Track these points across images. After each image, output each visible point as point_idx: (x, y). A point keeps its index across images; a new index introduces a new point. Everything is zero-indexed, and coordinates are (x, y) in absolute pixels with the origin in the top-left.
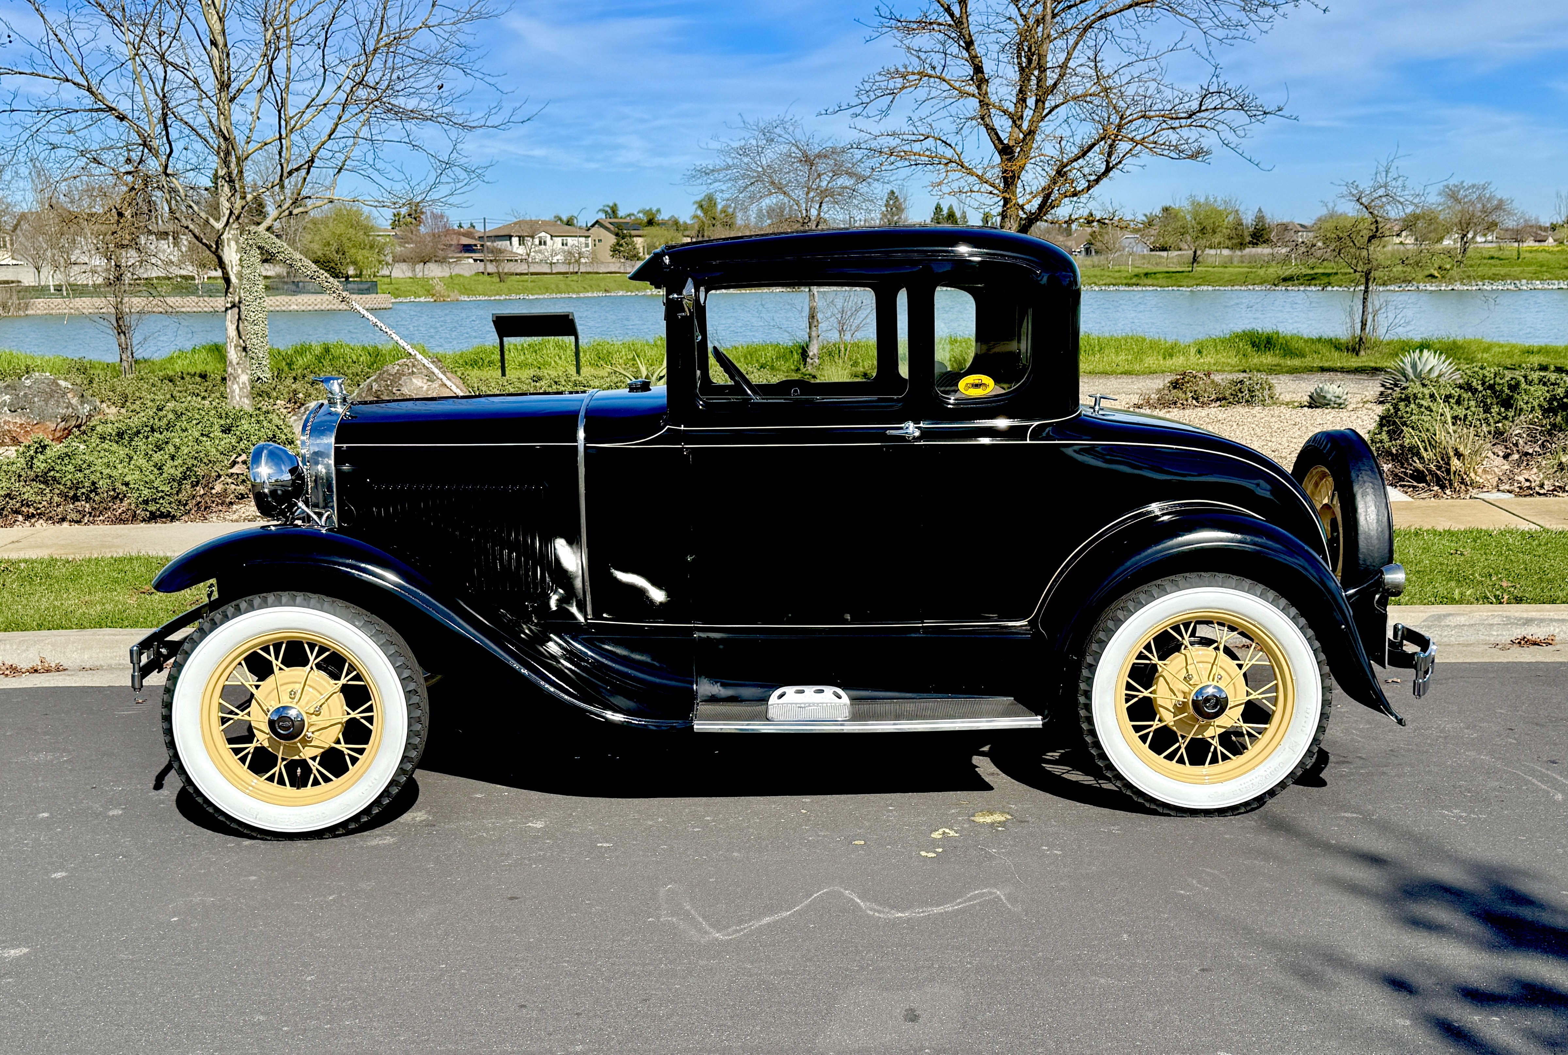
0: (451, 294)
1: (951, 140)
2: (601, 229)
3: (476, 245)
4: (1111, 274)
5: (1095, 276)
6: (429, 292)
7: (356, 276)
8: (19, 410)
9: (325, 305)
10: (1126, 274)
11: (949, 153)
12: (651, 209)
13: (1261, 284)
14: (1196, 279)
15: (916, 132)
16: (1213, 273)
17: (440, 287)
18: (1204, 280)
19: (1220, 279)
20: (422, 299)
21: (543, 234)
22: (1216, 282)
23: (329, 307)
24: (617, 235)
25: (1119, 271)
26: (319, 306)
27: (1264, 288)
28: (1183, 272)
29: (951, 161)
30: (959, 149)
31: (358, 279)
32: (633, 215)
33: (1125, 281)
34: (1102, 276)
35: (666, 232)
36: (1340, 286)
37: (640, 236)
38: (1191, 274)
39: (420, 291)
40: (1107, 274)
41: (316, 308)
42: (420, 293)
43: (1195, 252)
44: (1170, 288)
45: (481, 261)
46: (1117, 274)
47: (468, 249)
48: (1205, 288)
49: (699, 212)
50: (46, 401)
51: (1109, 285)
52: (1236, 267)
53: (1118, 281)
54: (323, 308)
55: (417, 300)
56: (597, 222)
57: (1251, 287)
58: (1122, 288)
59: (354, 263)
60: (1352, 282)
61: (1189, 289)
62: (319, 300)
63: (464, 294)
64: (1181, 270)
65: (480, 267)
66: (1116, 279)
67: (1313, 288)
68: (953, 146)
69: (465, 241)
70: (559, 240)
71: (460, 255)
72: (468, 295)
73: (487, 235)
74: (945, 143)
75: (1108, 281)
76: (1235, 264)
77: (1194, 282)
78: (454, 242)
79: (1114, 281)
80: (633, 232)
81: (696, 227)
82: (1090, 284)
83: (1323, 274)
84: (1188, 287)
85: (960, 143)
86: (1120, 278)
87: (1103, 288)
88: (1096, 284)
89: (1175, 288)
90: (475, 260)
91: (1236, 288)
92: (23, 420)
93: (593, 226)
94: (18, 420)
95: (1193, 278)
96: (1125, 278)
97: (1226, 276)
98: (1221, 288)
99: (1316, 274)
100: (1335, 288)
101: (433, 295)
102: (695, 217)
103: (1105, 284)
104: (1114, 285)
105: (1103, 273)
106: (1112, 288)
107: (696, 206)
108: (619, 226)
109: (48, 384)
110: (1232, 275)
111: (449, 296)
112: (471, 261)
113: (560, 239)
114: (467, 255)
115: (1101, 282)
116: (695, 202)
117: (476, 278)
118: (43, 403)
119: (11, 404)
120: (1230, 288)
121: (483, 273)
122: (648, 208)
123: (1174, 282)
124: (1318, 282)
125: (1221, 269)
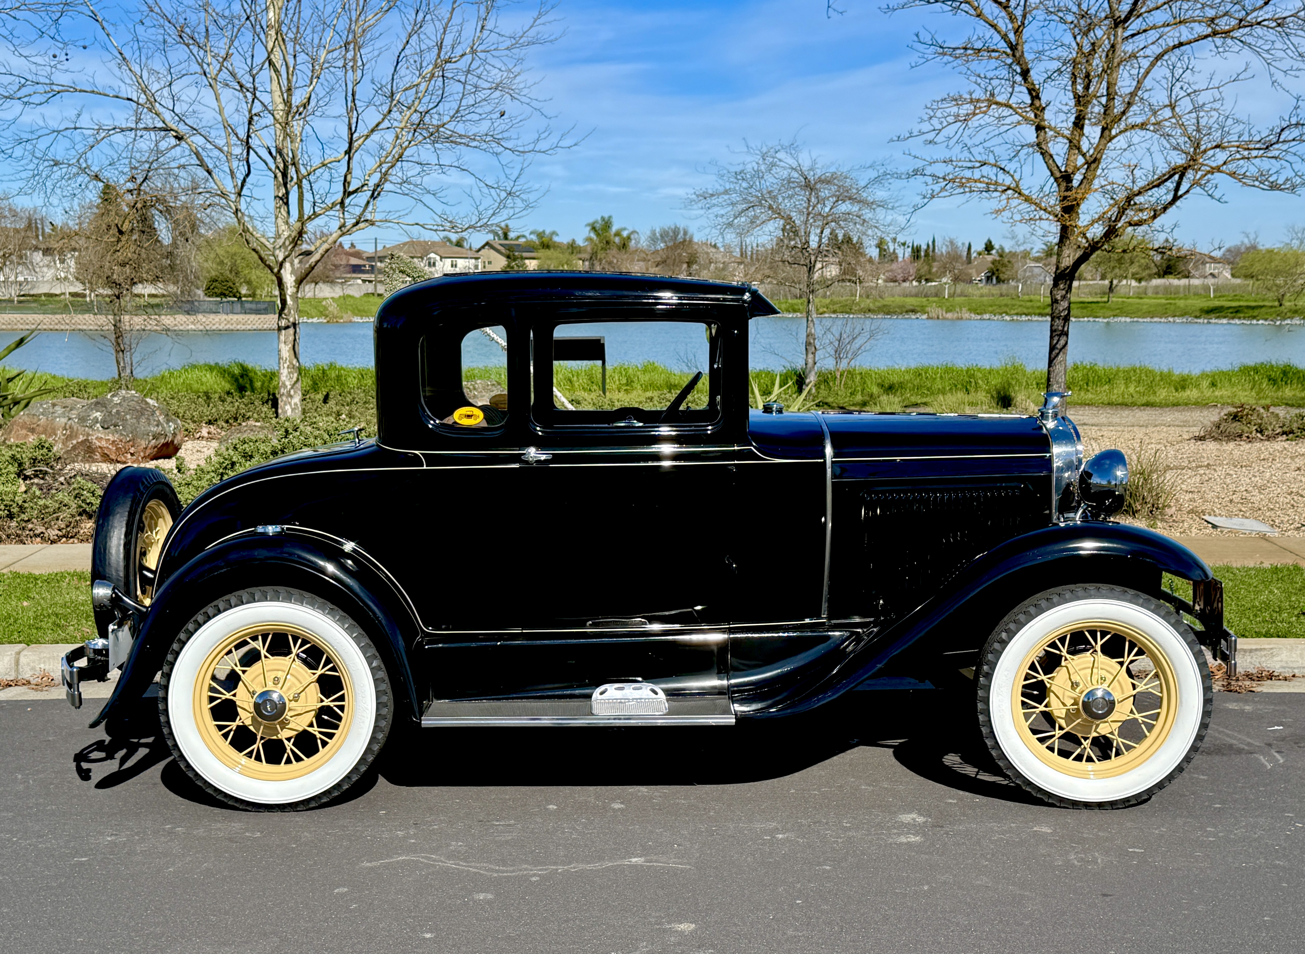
0: (345, 316)
1: (1010, 167)
2: (492, 251)
3: (364, 266)
4: (1022, 303)
5: (1006, 305)
6: (322, 313)
7: (250, 296)
8: (112, 427)
9: (223, 325)
10: (1039, 304)
11: (1008, 181)
12: (544, 232)
13: (1182, 315)
14: (1112, 310)
15: (973, 159)
16: (1131, 304)
17: (333, 308)
18: (1122, 311)
19: (1139, 310)
20: (315, 320)
21: (432, 255)
22: (1134, 313)
23: (226, 327)
24: (508, 257)
25: (1031, 301)
26: (217, 325)
27: (1185, 320)
28: (1098, 302)
29: (1009, 188)
30: (1017, 177)
31: (250, 299)
32: (524, 236)
33: (1038, 311)
34: (1013, 305)
35: (561, 255)
36: (1266, 320)
37: (534, 258)
38: (1107, 305)
39: (313, 312)
40: (1018, 303)
41: (214, 328)
42: (313, 314)
43: (1111, 282)
44: (1086, 319)
45: (370, 281)
46: (1029, 304)
47: (357, 269)
48: (1123, 319)
49: (593, 235)
50: (138, 419)
51: (1021, 315)
52: (1150, 298)
53: (1030, 310)
54: (221, 328)
55: (310, 321)
56: (487, 244)
57: (1171, 319)
58: (1036, 318)
59: (249, 283)
60: (1278, 315)
61: (1105, 320)
62: (217, 320)
63: (357, 315)
64: (1095, 300)
65: (370, 288)
66: (1028, 308)
67: (1237, 321)
68: (1012, 172)
69: (354, 261)
70: (448, 262)
71: (349, 275)
72: (362, 317)
73: (379, 255)
74: (1003, 169)
75: (1019, 310)
76: (1150, 294)
77: (1111, 313)
78: (344, 262)
79: (1025, 311)
80: (525, 254)
81: (589, 249)
82: (1001, 314)
83: (1248, 307)
84: (1104, 318)
85: (1019, 170)
86: (1033, 307)
87: (1015, 318)
88: (1007, 314)
89: (1091, 319)
90: (364, 281)
91: (1156, 319)
92: (116, 437)
93: (483, 247)
94: (111, 437)
95: (1109, 308)
96: (1038, 307)
97: (1145, 307)
98: (1140, 320)
99: (1240, 306)
100: (1261, 322)
101: (326, 316)
102: (589, 239)
103: (1017, 314)
104: (1026, 315)
105: (1014, 302)
106: (1024, 318)
107: (588, 228)
108: (510, 248)
109: (137, 402)
110: (1151, 306)
111: (342, 318)
112: (360, 281)
113: (449, 260)
114: (354, 275)
115: (1013, 312)
116: (588, 225)
117: (365, 299)
118: (135, 421)
119: (104, 421)
120: (1149, 319)
121: (373, 294)
122: (541, 230)
123: (1089, 313)
124: (1242, 315)
125: (1138, 301)
